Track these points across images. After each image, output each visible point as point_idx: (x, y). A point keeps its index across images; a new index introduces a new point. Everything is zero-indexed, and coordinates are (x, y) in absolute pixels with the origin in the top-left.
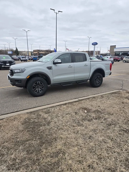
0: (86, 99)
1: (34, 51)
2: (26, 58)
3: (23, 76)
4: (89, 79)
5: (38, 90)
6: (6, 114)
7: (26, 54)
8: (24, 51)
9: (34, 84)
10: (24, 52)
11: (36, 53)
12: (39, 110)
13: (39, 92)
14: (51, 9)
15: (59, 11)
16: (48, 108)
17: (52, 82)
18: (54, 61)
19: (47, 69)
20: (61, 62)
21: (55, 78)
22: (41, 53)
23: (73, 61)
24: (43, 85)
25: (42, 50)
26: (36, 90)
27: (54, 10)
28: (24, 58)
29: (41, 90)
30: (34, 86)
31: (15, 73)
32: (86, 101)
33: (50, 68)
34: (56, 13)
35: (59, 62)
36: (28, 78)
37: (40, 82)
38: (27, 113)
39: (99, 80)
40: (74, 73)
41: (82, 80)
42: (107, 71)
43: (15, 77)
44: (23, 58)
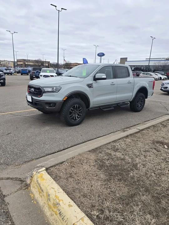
0: (146, 128)
1: (18, 61)
2: (11, 71)
3: (59, 97)
4: (131, 100)
5: (75, 117)
6: (53, 154)
7: (6, 65)
8: (3, 60)
9: (71, 108)
10: (4, 62)
11: (22, 63)
12: (102, 146)
13: (76, 119)
14: (51, 5)
15: (62, 9)
16: (110, 143)
17: (92, 105)
18: (95, 77)
19: (87, 88)
20: (105, 77)
21: (95, 100)
22: (29, 63)
23: (115, 77)
24: (81, 109)
25: (29, 60)
26: (72, 117)
27: (56, 6)
28: (8, 70)
29: (79, 117)
30: (71, 111)
31: (45, 92)
32: (148, 131)
33: (90, 86)
34: (59, 11)
35: (103, 77)
36: (65, 99)
37: (78, 105)
38: (89, 151)
39: (141, 102)
40: (116, 92)
41: (123, 103)
42: (150, 91)
43: (44, 98)
44: (6, 70)
